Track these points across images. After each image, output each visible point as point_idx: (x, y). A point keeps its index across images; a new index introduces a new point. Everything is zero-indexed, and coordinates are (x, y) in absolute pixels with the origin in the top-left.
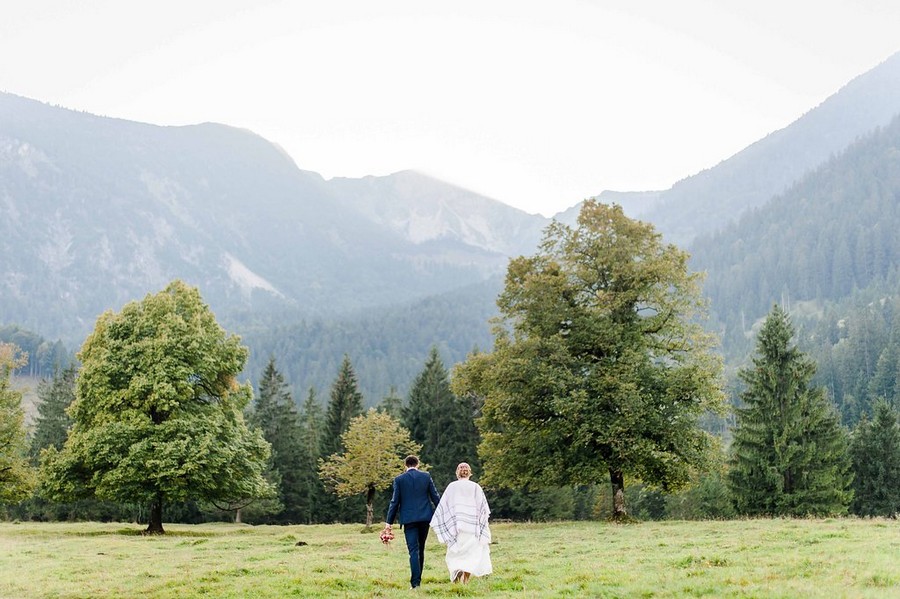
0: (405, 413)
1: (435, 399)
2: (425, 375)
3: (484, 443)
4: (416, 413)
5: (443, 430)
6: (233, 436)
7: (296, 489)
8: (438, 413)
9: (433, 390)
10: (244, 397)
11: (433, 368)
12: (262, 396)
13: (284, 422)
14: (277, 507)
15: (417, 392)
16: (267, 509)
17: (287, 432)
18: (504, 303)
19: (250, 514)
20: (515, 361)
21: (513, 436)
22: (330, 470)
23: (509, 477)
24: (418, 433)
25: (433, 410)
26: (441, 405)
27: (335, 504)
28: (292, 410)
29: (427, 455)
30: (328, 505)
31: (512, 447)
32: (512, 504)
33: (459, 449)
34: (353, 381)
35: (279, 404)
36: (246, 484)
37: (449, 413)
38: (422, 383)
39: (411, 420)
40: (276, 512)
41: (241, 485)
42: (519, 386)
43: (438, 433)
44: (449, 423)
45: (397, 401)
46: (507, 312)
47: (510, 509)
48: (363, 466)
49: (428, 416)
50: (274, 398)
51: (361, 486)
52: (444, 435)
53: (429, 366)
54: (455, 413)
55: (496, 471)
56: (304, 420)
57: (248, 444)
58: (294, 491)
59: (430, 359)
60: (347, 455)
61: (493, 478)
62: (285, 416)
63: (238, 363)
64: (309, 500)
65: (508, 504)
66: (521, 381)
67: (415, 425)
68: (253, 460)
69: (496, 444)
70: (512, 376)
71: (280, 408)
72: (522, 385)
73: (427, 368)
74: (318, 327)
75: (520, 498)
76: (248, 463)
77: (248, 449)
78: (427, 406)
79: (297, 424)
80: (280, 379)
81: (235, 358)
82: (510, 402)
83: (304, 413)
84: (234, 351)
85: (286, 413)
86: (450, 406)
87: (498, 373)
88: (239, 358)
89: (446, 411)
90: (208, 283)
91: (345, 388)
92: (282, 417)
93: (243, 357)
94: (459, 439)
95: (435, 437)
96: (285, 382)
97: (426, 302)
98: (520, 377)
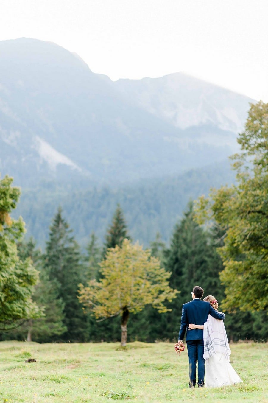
0: (167, 253)
1: (191, 242)
2: (184, 222)
3: (226, 270)
4: (176, 253)
5: (197, 268)
6: (5, 265)
7: (79, 314)
8: (194, 253)
9: (189, 234)
10: (18, 231)
11: (190, 217)
12: (52, 240)
13: (69, 261)
14: (60, 328)
15: (177, 237)
16: (52, 331)
17: (71, 268)
18: (244, 141)
19: (39, 335)
20: (254, 193)
21: (253, 263)
22: (89, 295)
23: (248, 301)
24: (177, 270)
25: (189, 251)
26: (196, 246)
27: (109, 327)
28: (76, 251)
29: (184, 288)
30: (103, 328)
31: (251, 274)
32: (254, 329)
33: (210, 283)
34: (124, 227)
35: (66, 246)
36: (16, 306)
37: (203, 253)
38: (180, 230)
39: (172, 259)
40: (59, 333)
41: (12, 307)
42: (258, 217)
43: (194, 270)
44: (203, 262)
45: (162, 245)
46: (247, 149)
47: (253, 333)
48: (118, 292)
49: (185, 256)
50: (61, 242)
51: (116, 309)
52: (199, 271)
53: (187, 215)
54: (208, 253)
55: (237, 296)
56: (87, 260)
57: (19, 272)
58: (77, 317)
59: (187, 210)
60: (104, 281)
61: (234, 302)
62: (70, 256)
63: (10, 201)
64: (88, 324)
65: (251, 328)
66: (259, 212)
67: (175, 263)
68: (24, 286)
69: (237, 271)
70: (252, 206)
71: (66, 250)
72: (261, 215)
73: (185, 217)
74: (106, 193)
75: (261, 324)
76: (18, 288)
77: (19, 276)
78: (185, 248)
79: (80, 262)
80: (66, 226)
81: (8, 197)
82: (249, 230)
83: (87, 255)
84: (7, 190)
85: (71, 253)
86: (203, 247)
87: (238, 204)
88: (12, 196)
89: (200, 252)
90: (23, 159)
91: (117, 232)
92: (68, 256)
93: (16, 196)
94: (210, 275)
95: (191, 273)
96: (69, 229)
97: (189, 174)
98: (259, 208)
